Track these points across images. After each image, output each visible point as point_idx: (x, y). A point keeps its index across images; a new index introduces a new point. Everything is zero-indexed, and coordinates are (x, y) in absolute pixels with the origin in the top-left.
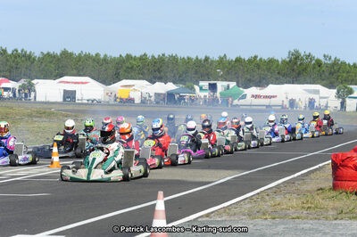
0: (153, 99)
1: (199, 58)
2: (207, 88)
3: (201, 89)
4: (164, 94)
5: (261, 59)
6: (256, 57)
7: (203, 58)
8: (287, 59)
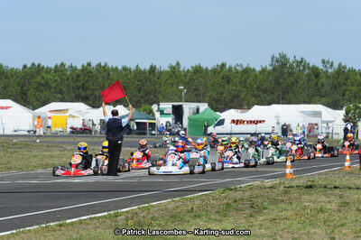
0: (98, 128)
2: (170, 111)
3: (162, 113)
5: (230, 68)
6: (223, 65)
7: (148, 68)
8: (269, 68)
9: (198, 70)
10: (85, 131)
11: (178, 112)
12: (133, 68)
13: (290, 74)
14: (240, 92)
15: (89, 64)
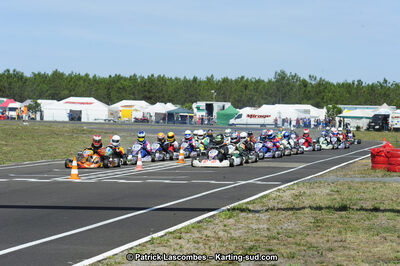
0: (154, 118)
1: (188, 78)
2: (204, 108)
3: (198, 108)
4: (165, 115)
5: (247, 80)
6: (243, 77)
7: (192, 78)
8: (274, 80)
9: (225, 80)
10: (144, 120)
11: (209, 108)
12: (182, 78)
13: (288, 84)
14: (253, 96)
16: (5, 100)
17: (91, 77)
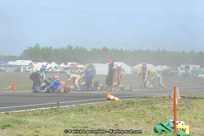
1: (179, 52)
9: (201, 53)
15: (159, 50)
16: (75, 63)
17: (124, 51)
